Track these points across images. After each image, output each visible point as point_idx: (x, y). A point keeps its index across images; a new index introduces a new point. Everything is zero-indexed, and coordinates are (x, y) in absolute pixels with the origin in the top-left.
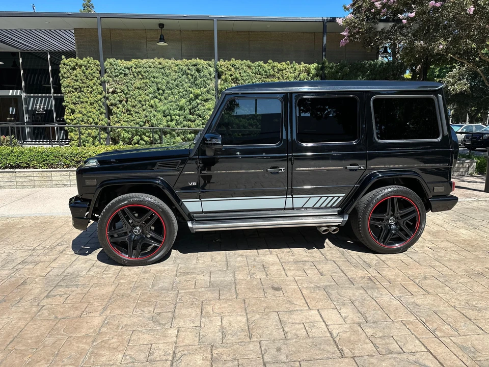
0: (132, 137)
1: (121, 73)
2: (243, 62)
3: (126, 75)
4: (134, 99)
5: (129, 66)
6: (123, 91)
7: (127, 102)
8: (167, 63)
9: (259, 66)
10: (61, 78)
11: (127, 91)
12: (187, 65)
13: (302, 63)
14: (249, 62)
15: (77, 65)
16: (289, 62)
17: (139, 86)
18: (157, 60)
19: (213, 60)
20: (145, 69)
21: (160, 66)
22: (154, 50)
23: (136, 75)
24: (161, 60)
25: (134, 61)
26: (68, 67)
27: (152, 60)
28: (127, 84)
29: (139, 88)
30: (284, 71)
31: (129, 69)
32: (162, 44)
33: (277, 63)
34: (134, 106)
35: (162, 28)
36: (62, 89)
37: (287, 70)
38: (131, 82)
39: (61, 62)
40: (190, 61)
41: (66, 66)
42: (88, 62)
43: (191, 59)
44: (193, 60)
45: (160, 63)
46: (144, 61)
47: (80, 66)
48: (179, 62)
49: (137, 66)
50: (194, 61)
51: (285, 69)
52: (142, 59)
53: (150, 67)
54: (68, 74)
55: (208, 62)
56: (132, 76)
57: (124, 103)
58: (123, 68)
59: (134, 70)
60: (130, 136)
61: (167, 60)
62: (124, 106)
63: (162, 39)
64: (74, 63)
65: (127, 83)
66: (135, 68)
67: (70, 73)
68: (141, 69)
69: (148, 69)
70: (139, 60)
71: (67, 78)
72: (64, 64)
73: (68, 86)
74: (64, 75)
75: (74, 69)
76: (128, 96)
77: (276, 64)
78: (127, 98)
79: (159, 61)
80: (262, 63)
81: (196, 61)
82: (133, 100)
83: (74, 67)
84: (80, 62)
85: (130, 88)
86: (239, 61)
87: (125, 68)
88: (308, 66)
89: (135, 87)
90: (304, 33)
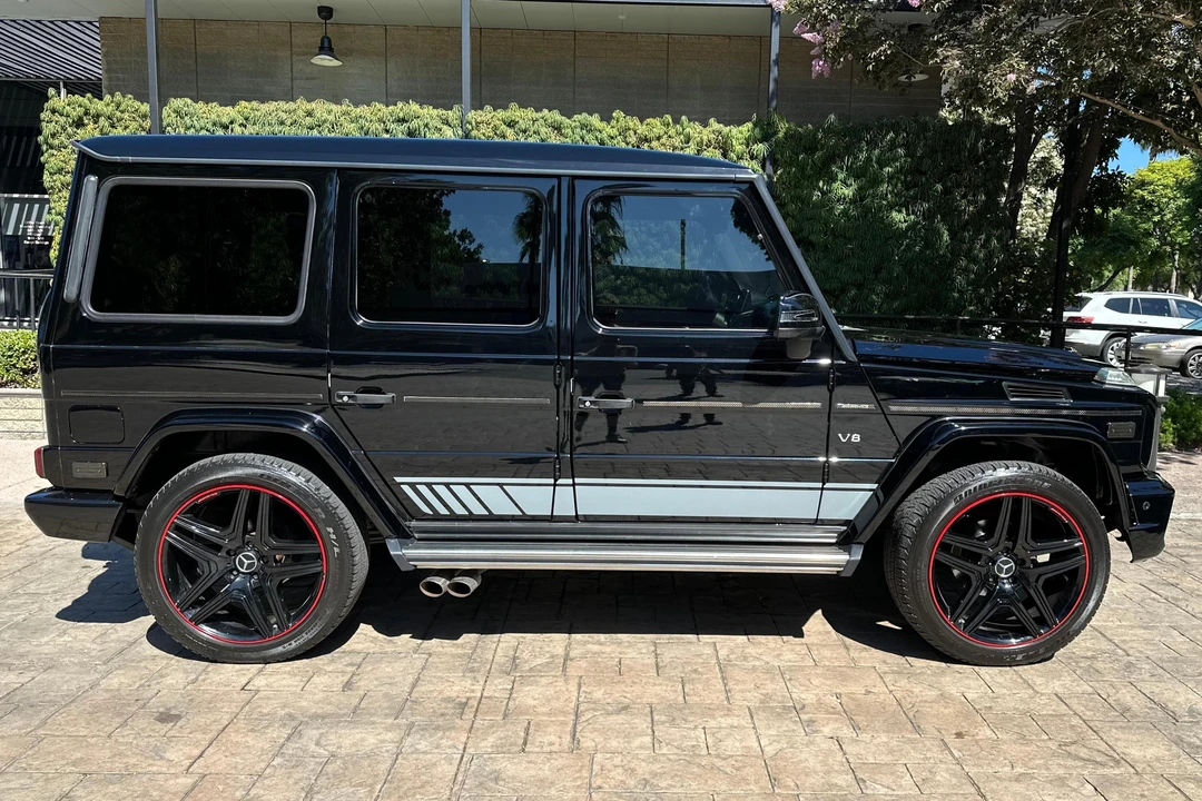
2: (540, 115)
5: (225, 120)
8: (330, 112)
9: (583, 126)
10: (44, 148)
12: (381, 120)
13: (712, 120)
14: (556, 116)
15: (86, 114)
16: (668, 118)
18: (302, 105)
19: (456, 107)
20: (268, 129)
21: (309, 120)
22: (312, 79)
24: (315, 105)
25: (240, 105)
26: (62, 120)
27: (288, 105)
30: (656, 144)
31: (226, 127)
32: (325, 61)
33: (637, 121)
35: (326, 18)
36: (46, 177)
37: (663, 140)
39: (46, 105)
40: (391, 108)
41: (56, 117)
42: (118, 105)
43: (395, 104)
44: (400, 105)
45: (309, 114)
46: (272, 106)
47: (96, 117)
48: (363, 110)
49: (246, 119)
50: (400, 109)
51: (659, 138)
52: (262, 102)
53: (282, 123)
54: (63, 137)
55: (441, 112)
58: (209, 126)
59: (238, 130)
61: (331, 105)
63: (326, 48)
64: (80, 111)
66: (243, 125)
67: (70, 136)
68: (257, 128)
69: (277, 128)
70: (255, 104)
71: (59, 148)
72: (54, 111)
73: (60, 171)
74: (50, 141)
75: (79, 124)
77: (633, 122)
79: (309, 106)
80: (595, 120)
81: (406, 108)
83: (80, 119)
84: (98, 106)
86: (530, 113)
87: (214, 124)
88: (726, 130)
90: (729, 37)
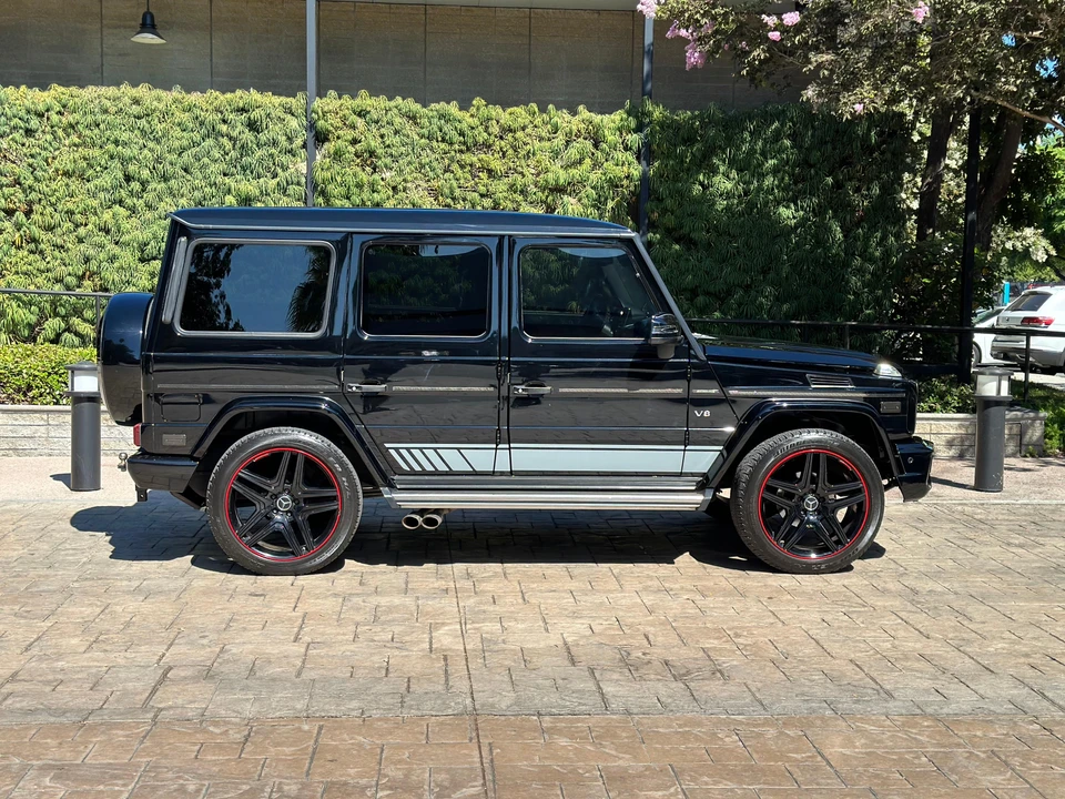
0: (39, 323)
1: (15, 128)
2: (392, 104)
3: (29, 132)
4: (52, 205)
5: (41, 108)
6: (17, 182)
7: (28, 213)
8: (159, 99)
9: (442, 116)
11: (30, 181)
12: (218, 110)
13: (581, 108)
14: (410, 104)
16: (534, 106)
17: (70, 167)
18: (127, 92)
19: (300, 95)
20: (90, 118)
21: (135, 109)
22: (124, 55)
23: (60, 133)
24: (142, 91)
25: (57, 90)
27: (111, 91)
28: (31, 160)
29: (67, 174)
30: (520, 134)
31: (41, 115)
32: (148, 38)
33: (500, 110)
34: (50, 229)
37: (529, 130)
38: (44, 153)
40: (229, 95)
43: (233, 91)
44: (239, 93)
45: (136, 102)
46: (90, 92)
48: (195, 97)
49: (64, 106)
50: (240, 97)
51: (523, 129)
52: (82, 87)
53: (106, 111)
55: (283, 99)
56: (49, 137)
57: (20, 216)
58: (22, 113)
59: (55, 118)
60: (33, 319)
61: (159, 92)
62: (18, 227)
63: (148, 25)
65: (32, 156)
66: (59, 113)
68: (77, 116)
69: (100, 117)
70: (74, 90)
76: (33, 196)
77: (495, 111)
78: (30, 203)
79: (135, 92)
80: (453, 109)
81: (245, 95)
82: (49, 209)
85: (39, 173)
86: (382, 102)
87: (28, 112)
88: (597, 118)
89: (57, 170)
90: (598, 12)
